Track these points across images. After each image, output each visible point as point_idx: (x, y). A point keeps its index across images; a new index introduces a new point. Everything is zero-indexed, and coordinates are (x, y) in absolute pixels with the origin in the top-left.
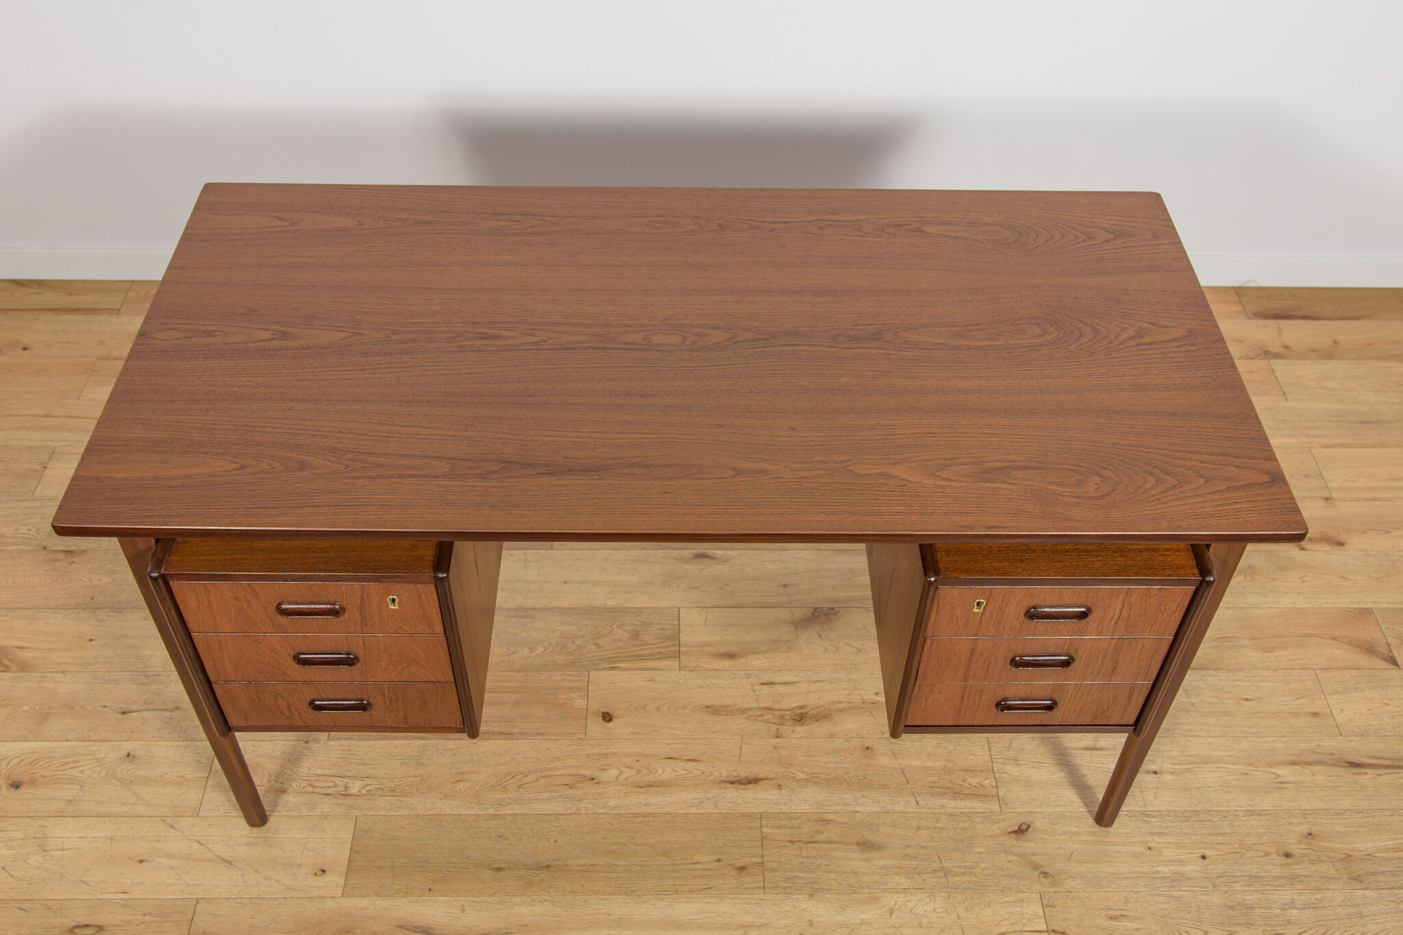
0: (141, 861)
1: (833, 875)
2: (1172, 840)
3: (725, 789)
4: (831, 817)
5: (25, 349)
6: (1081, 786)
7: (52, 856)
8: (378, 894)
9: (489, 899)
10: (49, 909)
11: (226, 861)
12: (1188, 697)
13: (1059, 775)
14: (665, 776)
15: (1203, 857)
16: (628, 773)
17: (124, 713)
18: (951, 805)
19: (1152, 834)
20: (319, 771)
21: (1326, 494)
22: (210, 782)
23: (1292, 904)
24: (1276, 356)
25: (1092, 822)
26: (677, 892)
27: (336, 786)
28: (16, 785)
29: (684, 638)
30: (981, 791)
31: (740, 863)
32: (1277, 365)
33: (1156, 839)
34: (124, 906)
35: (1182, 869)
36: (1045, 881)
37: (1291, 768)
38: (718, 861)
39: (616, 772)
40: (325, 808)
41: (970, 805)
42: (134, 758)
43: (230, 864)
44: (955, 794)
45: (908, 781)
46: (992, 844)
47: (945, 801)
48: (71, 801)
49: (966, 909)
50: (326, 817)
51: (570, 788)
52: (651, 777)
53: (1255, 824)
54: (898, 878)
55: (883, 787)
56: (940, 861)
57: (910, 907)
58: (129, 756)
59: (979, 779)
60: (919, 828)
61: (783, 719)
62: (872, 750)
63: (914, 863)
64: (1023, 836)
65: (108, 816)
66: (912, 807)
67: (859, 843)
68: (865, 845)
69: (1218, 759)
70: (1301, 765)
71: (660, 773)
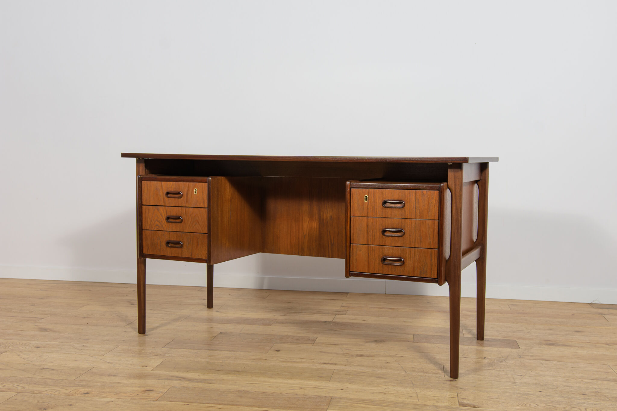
0: (76, 361)
1: (362, 381)
2: (525, 387)
4: (366, 372)
5: (90, 291)
7: (43, 358)
9: (211, 375)
10: (36, 365)
11: (109, 363)
14: (297, 361)
16: (281, 359)
17: (87, 340)
18: (421, 374)
19: (515, 385)
20: (155, 352)
23: (584, 403)
24: (605, 314)
26: (291, 379)
27: (161, 354)
29: (316, 341)
30: (436, 373)
31: (321, 376)
33: (517, 386)
34: (64, 367)
36: (460, 390)
37: (591, 380)
38: (312, 375)
39: (276, 359)
40: (154, 357)
41: (430, 375)
42: (85, 346)
43: (110, 363)
44: (424, 372)
45: (403, 369)
46: (438, 382)
47: (418, 373)
48: (56, 351)
49: (421, 391)
50: (153, 359)
51: (256, 360)
52: (291, 361)
53: (569, 388)
54: (391, 384)
55: (392, 369)
56: (412, 382)
57: (394, 388)
58: (83, 346)
59: (436, 371)
60: (405, 376)
61: (352, 355)
62: (389, 363)
63: (400, 382)
64: (453, 382)
65: (69, 354)
66: (403, 373)
67: (376, 377)
68: (379, 377)
69: (554, 376)
70: (597, 380)
71: (295, 360)
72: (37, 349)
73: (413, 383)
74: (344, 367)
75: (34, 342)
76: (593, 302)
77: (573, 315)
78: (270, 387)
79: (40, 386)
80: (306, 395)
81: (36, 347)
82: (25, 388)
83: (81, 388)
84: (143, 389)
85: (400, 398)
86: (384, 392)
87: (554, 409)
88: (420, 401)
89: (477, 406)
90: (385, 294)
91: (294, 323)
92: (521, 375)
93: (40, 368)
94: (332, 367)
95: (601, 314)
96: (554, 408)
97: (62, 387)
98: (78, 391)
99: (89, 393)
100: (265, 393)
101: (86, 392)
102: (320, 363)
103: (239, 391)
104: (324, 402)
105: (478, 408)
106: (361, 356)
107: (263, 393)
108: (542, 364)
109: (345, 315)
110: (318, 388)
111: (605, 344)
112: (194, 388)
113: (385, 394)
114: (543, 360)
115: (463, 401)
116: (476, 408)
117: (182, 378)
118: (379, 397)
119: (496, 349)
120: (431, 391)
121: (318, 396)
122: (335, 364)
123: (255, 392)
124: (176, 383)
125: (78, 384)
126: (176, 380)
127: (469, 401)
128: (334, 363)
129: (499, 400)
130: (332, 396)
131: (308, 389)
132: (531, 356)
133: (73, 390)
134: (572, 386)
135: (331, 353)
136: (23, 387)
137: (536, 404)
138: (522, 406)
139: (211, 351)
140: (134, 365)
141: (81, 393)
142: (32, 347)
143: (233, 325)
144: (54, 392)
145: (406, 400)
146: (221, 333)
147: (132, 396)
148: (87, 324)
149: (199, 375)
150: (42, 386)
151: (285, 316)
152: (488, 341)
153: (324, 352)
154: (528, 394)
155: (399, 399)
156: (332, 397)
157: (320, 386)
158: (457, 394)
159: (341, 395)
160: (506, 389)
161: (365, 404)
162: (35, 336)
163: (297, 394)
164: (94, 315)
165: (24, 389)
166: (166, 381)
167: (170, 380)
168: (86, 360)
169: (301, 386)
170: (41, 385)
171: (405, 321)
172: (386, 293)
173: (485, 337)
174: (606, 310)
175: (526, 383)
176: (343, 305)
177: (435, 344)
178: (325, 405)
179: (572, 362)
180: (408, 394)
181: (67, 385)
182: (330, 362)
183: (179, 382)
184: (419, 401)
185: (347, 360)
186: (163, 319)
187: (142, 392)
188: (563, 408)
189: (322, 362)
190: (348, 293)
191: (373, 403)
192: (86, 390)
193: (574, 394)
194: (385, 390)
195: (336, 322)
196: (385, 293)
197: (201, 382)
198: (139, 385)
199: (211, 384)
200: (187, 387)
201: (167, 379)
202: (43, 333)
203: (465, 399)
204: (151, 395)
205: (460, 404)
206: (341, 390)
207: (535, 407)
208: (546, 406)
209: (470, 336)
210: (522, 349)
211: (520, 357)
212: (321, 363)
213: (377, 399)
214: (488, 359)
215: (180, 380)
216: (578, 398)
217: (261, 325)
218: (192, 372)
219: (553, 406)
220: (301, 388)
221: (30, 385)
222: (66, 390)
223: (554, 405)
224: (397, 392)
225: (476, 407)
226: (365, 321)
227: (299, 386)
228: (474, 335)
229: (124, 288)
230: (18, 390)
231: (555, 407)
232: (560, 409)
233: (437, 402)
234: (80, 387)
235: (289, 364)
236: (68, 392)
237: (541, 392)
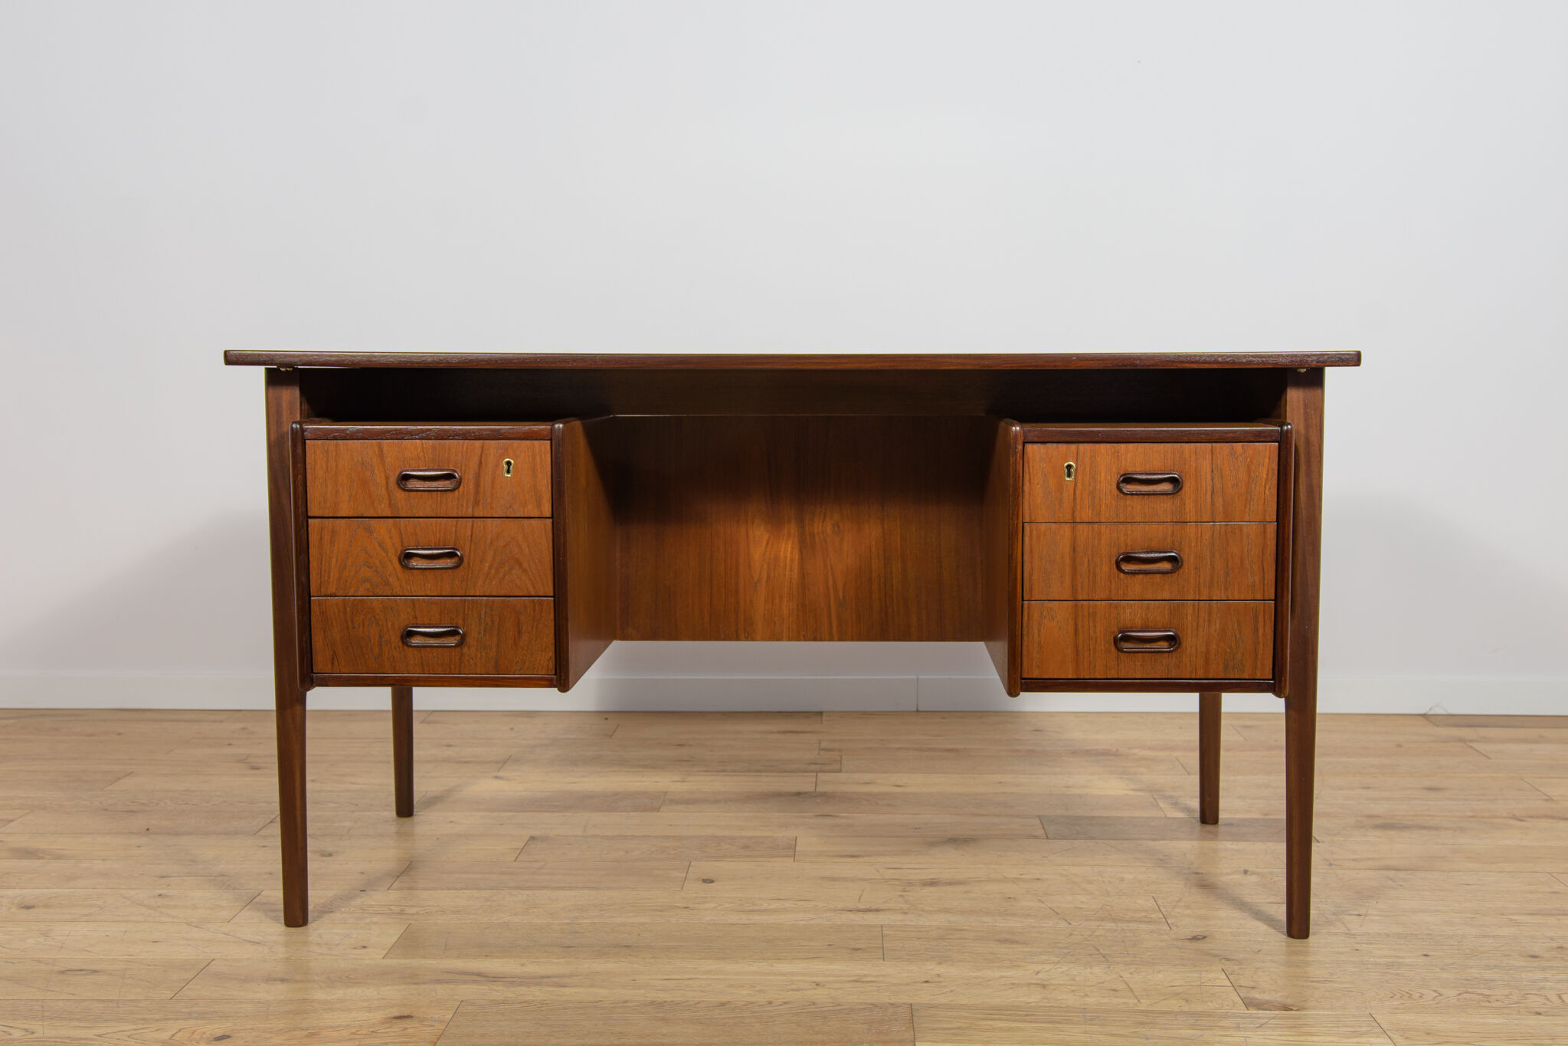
0: (155, 943)
1: (967, 954)
2: (1385, 947)
3: (841, 914)
4: (965, 928)
5: (119, 734)
6: (1269, 921)
7: (53, 939)
8: (424, 957)
9: (555, 961)
10: (39, 962)
11: (253, 942)
12: (1394, 882)
13: (1237, 914)
14: (772, 907)
15: (1425, 955)
16: (727, 905)
17: (163, 877)
18: (1109, 925)
19: (1357, 943)
20: (373, 903)
21: (1547, 798)
22: (248, 907)
24: (1471, 741)
25: (1284, 937)
26: (779, 959)
27: (391, 910)
28: (28, 908)
29: (797, 848)
30: (1147, 920)
31: (857, 946)
32: (1474, 745)
33: (1364, 946)
34: (128, 963)
35: (1400, 960)
36: (1227, 962)
37: (1529, 917)
38: (830, 945)
39: (714, 905)
40: (375, 919)
41: (1133, 926)
42: (166, 896)
43: (257, 943)
44: (1114, 920)
45: (1058, 914)
46: (1161, 944)
47: (1102, 924)
48: (86, 915)
49: (1131, 973)
50: (375, 923)
51: (661, 911)
52: (756, 908)
53: (1490, 941)
54: (1045, 957)
55: (1028, 915)
56: (1098, 950)
57: (1060, 970)
58: (160, 895)
59: (1143, 915)
60: (1071, 935)
61: (910, 884)
62: (1015, 899)
63: (1066, 951)
64: (1199, 942)
65: (125, 921)
66: (1063, 925)
67: (998, 940)
68: (1006, 941)
69: (1437, 911)
70: (1543, 915)
71: (765, 906)
72: (25, 911)
73: (1102, 952)
74: (900, 917)
75: (10, 892)
76: (1430, 709)
77: (1399, 746)
78: (731, 986)
79: (76, 1023)
80: (839, 1005)
81: (22, 908)
82: (33, 1033)
83: (199, 1022)
84: (379, 1015)
85: (1087, 995)
86: (1038, 982)
87: (1483, 1001)
88: (1141, 1001)
89: (1292, 1005)
90: (918, 711)
91: (717, 801)
92: (1357, 913)
93: (56, 968)
94: (870, 919)
95: (1462, 740)
96: (1481, 997)
97: (142, 1022)
98: (195, 1031)
99: (229, 1037)
100: (727, 1006)
101: (219, 1033)
102: (834, 911)
103: (653, 1003)
104: (896, 1020)
105: (1298, 1010)
106: (933, 883)
107: (723, 1004)
108: (1391, 879)
109: (840, 771)
110: (863, 982)
111: (1511, 818)
112: (525, 1002)
113: (1044, 986)
114: (1388, 868)
115: (1251, 996)
116: (1293, 1012)
117: (479, 974)
118: (1034, 998)
119: (1259, 846)
120: (1159, 972)
121: (872, 1004)
122: (877, 910)
123: (699, 1003)
124: (469, 991)
125: (184, 1010)
126: (465, 982)
127: (1264, 992)
128: (874, 907)
129: (1336, 985)
130: (910, 1002)
131: (836, 986)
132: (1354, 860)
133: (180, 1030)
134: (1493, 937)
135: (852, 880)
136: (26, 1030)
137: (1435, 991)
138: (1401, 997)
139: (527, 892)
140: (326, 944)
141: (205, 1036)
142: (10, 908)
143: (556, 814)
144: (127, 1039)
145: (1106, 1000)
146: (532, 838)
147: (357, 1037)
148: (148, 829)
149: (523, 965)
150: (82, 1025)
151: (683, 781)
152: (1230, 825)
153: (834, 879)
154: (1400, 963)
155: (1088, 1000)
156: (911, 1005)
157: (865, 976)
158: (1225, 977)
159: (932, 997)
160: (1342, 953)
161: (1008, 1020)
162: (7, 873)
163: (814, 1003)
164: (158, 804)
165: (32, 1036)
166: (438, 987)
167: (447, 982)
168: (187, 939)
169: (815, 979)
170: (77, 1020)
171: (1000, 783)
172: (920, 709)
173: (1220, 817)
174: (1469, 730)
175: (1379, 934)
176: (824, 745)
177: (1107, 842)
178: (903, 1029)
179: (1459, 871)
180: (1103, 983)
181: (157, 1017)
182: (862, 907)
183: (474, 987)
184: (1139, 1001)
185: (901, 896)
186: (357, 805)
187: (383, 1023)
188: (1502, 997)
189: (840, 906)
190: (821, 713)
191: (1027, 1015)
192: (218, 1028)
193: (1510, 955)
194: (1040, 976)
195: (825, 793)
196: (915, 709)
197: (538, 984)
198: (366, 1004)
199: (567, 989)
200: (503, 1002)
201: (438, 981)
202: (27, 863)
203: (1253, 988)
204: (410, 1030)
205: (1249, 1003)
206: (926, 985)
207: (1435, 998)
208: (1460, 994)
209: (1181, 815)
210: (1323, 842)
211: (1330, 865)
212: (836, 910)
213: (1030, 1003)
214: (1253, 873)
215: (475, 982)
216: (1525, 967)
217: (632, 811)
218: (497, 957)
219: (1478, 994)
220: (817, 985)
221: (45, 1023)
222: (157, 1030)
223: (1479, 991)
224: (1074, 980)
225: (1292, 1010)
226: (900, 786)
227: (807, 978)
228: (1188, 810)
229: (214, 721)
230: (13, 1040)
231: (1482, 994)
232: (1498, 1001)
233: (1187, 1001)
234: (196, 1019)
235: (756, 918)
236: (165, 1036)
237: (1429, 958)
